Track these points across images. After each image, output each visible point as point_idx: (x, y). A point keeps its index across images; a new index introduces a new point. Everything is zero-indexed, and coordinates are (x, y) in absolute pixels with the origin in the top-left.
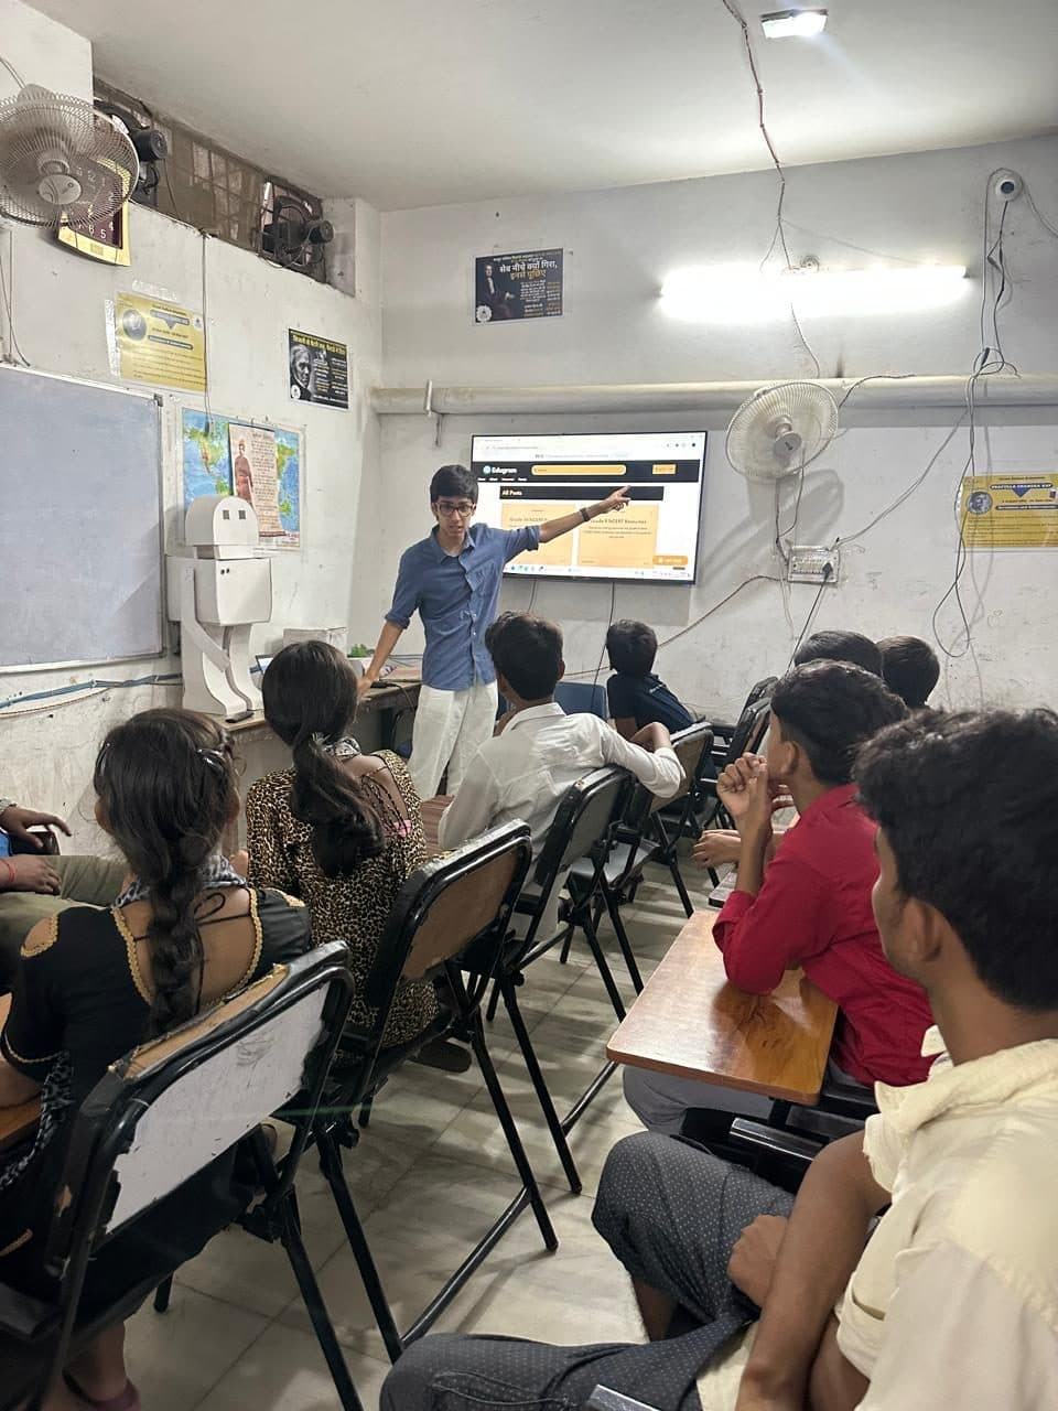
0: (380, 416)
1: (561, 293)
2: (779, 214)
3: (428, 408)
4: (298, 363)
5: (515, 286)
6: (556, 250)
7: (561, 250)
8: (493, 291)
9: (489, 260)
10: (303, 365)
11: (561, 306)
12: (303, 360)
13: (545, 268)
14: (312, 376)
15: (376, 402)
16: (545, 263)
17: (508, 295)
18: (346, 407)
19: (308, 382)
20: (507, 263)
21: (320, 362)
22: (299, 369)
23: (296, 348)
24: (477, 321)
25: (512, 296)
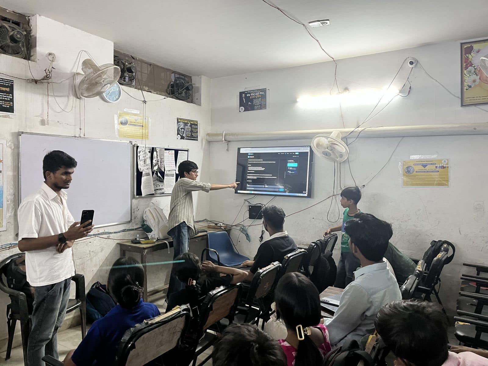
0: (209, 142)
1: (266, 102)
2: (335, 75)
3: (223, 140)
4: (180, 128)
5: (252, 101)
6: (265, 89)
7: (266, 89)
8: (245, 102)
9: (243, 92)
10: (182, 129)
11: (266, 106)
12: (182, 127)
13: (261, 94)
14: (185, 132)
15: (208, 137)
16: (261, 93)
17: (249, 103)
18: (197, 140)
19: (183, 133)
20: (249, 93)
21: (188, 127)
22: (180, 130)
23: (179, 123)
24: (240, 112)
25: (251, 103)
